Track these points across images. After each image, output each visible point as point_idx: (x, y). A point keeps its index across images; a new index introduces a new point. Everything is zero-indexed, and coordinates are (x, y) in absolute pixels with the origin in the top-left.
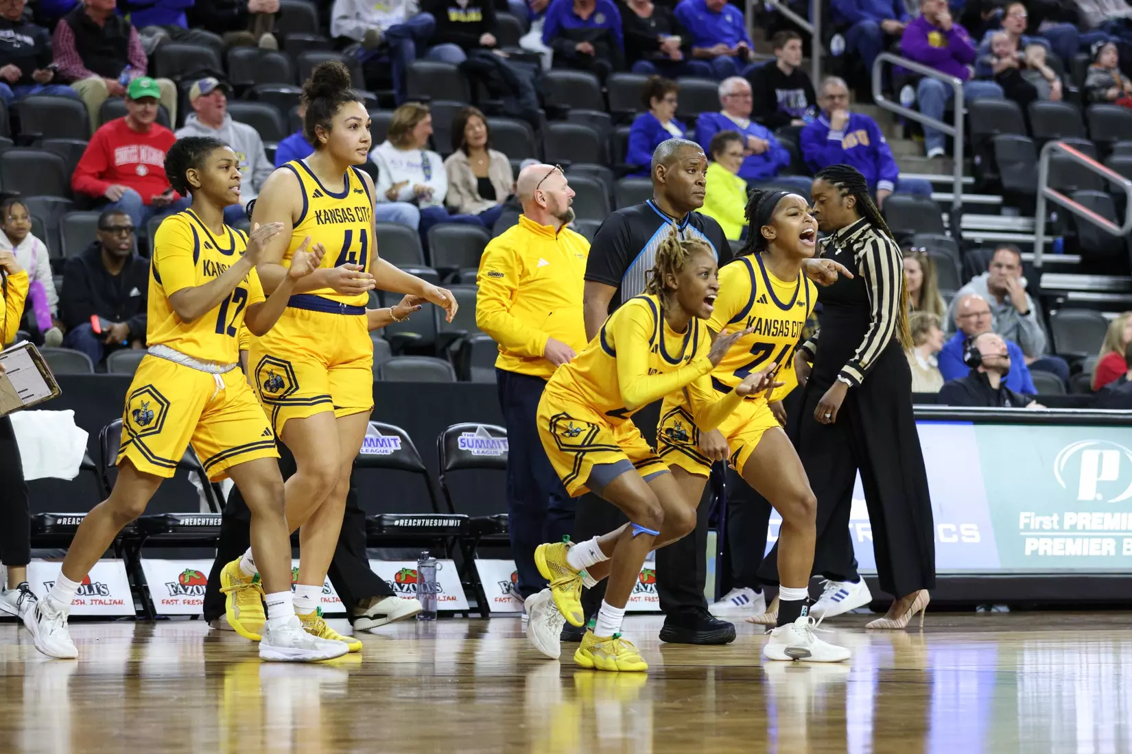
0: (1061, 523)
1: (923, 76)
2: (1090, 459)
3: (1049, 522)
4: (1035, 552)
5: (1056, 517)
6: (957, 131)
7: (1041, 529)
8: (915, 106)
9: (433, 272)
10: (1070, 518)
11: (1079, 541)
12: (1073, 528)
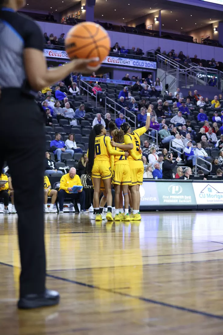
0: (169, 197)
1: (152, 130)
2: (174, 187)
3: (167, 197)
4: (165, 202)
5: (168, 197)
6: (157, 138)
7: (166, 198)
8: (151, 135)
9: (74, 160)
10: (171, 197)
11: (172, 200)
12: (171, 198)
